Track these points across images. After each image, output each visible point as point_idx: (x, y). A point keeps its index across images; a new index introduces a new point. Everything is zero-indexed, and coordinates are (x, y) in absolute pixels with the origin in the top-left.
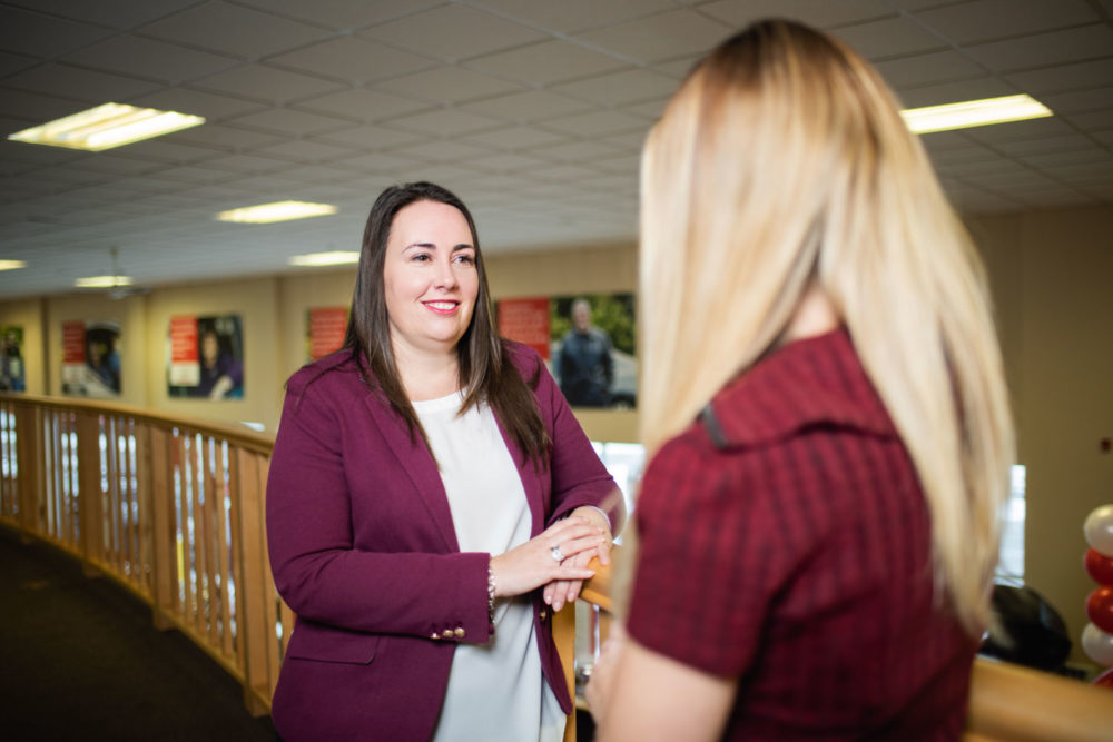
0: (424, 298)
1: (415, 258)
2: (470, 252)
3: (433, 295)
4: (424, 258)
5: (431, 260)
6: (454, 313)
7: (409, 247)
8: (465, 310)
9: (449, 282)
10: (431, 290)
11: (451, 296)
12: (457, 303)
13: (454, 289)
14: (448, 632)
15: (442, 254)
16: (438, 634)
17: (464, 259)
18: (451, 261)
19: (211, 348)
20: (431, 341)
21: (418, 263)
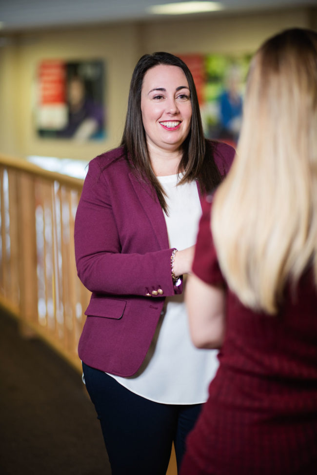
0: (160, 120)
1: (155, 98)
2: (186, 91)
3: (165, 117)
4: (159, 97)
5: (164, 98)
6: (177, 128)
7: (151, 91)
8: (185, 125)
9: (173, 110)
10: (164, 115)
11: (176, 118)
12: (180, 122)
13: (177, 114)
14: (155, 292)
15: (170, 94)
16: (150, 294)
17: (183, 96)
18: (175, 98)
19: (76, 92)
20: (166, 144)
21: (157, 100)
